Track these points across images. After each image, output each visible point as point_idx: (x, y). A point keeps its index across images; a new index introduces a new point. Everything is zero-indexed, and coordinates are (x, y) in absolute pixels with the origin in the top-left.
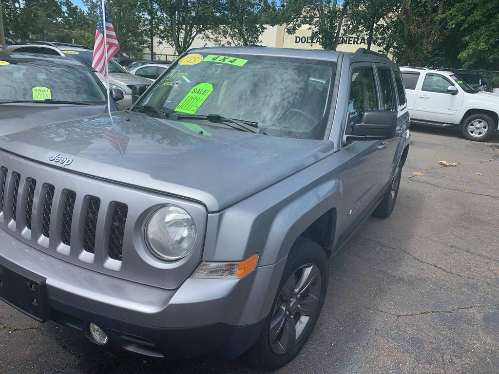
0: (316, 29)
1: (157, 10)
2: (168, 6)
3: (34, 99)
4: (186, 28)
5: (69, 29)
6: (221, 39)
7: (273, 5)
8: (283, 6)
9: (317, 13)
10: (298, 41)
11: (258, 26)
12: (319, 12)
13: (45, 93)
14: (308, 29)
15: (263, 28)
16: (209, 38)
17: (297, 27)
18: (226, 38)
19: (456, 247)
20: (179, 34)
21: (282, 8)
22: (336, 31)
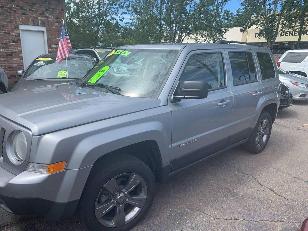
0: (261, 28)
1: (163, 25)
2: (169, 22)
3: (57, 77)
4: (179, 34)
5: (122, 39)
6: (200, 38)
7: (231, 15)
8: (238, 15)
9: (263, 17)
10: (257, 36)
11: (223, 29)
12: (264, 17)
13: (64, 74)
14: (256, 28)
15: (226, 30)
16: (192, 38)
17: (248, 28)
18: (203, 37)
19: (298, 178)
20: (175, 38)
21: (238, 16)
22: (276, 28)
